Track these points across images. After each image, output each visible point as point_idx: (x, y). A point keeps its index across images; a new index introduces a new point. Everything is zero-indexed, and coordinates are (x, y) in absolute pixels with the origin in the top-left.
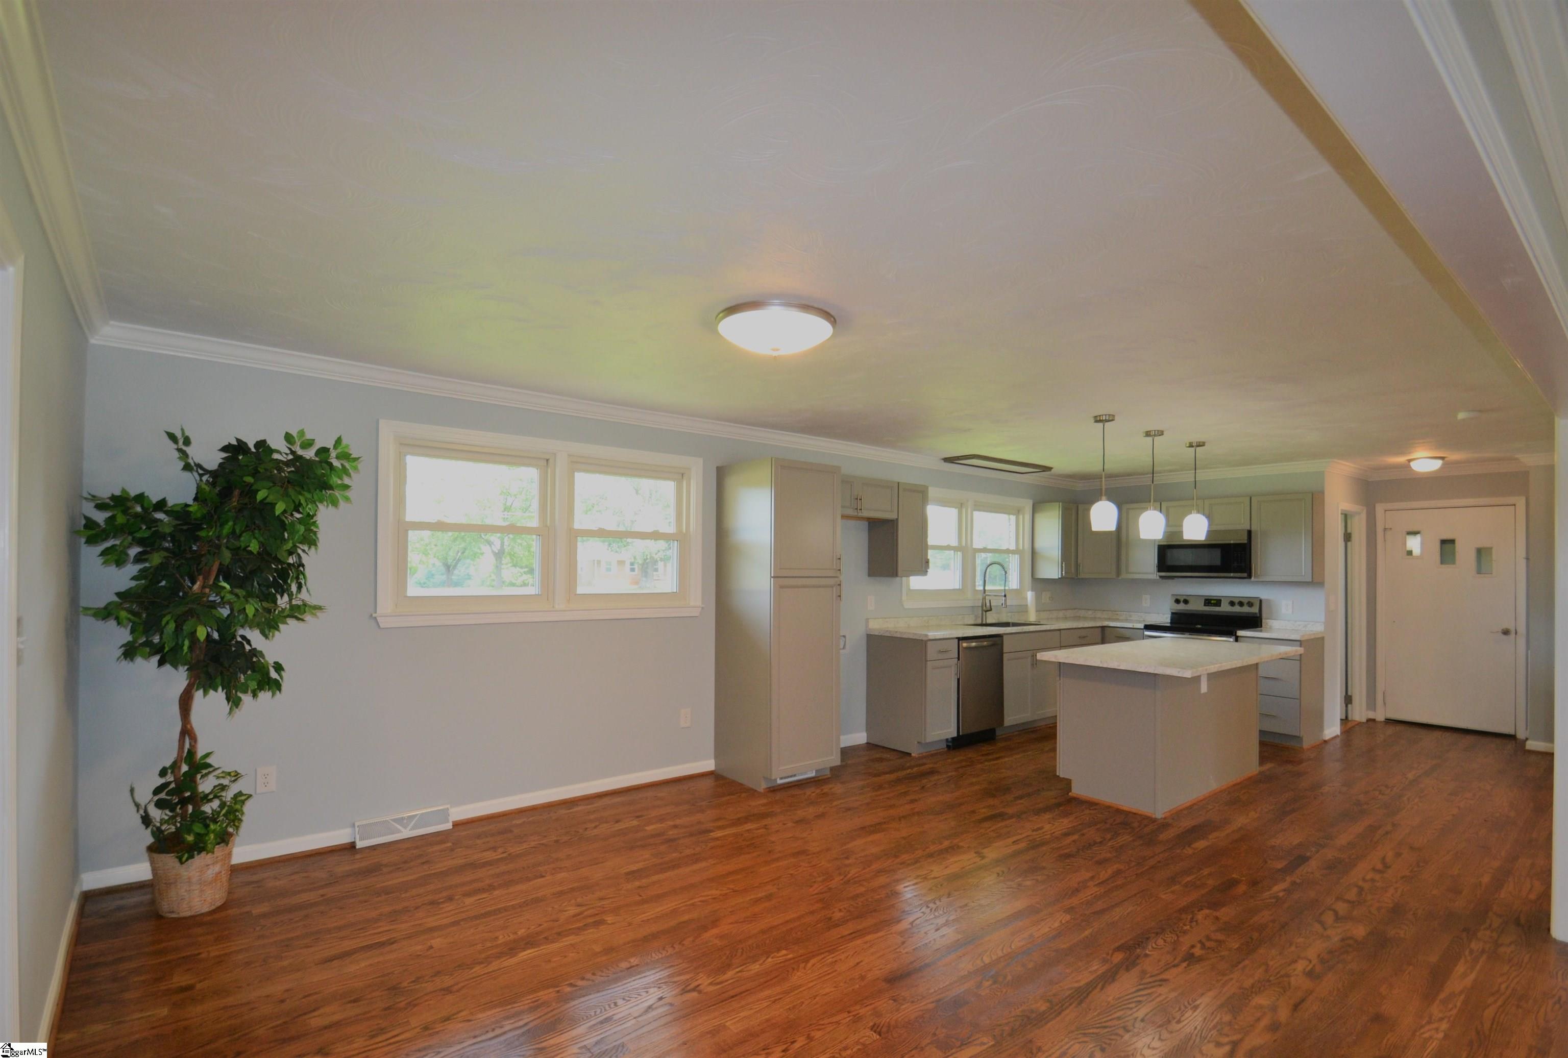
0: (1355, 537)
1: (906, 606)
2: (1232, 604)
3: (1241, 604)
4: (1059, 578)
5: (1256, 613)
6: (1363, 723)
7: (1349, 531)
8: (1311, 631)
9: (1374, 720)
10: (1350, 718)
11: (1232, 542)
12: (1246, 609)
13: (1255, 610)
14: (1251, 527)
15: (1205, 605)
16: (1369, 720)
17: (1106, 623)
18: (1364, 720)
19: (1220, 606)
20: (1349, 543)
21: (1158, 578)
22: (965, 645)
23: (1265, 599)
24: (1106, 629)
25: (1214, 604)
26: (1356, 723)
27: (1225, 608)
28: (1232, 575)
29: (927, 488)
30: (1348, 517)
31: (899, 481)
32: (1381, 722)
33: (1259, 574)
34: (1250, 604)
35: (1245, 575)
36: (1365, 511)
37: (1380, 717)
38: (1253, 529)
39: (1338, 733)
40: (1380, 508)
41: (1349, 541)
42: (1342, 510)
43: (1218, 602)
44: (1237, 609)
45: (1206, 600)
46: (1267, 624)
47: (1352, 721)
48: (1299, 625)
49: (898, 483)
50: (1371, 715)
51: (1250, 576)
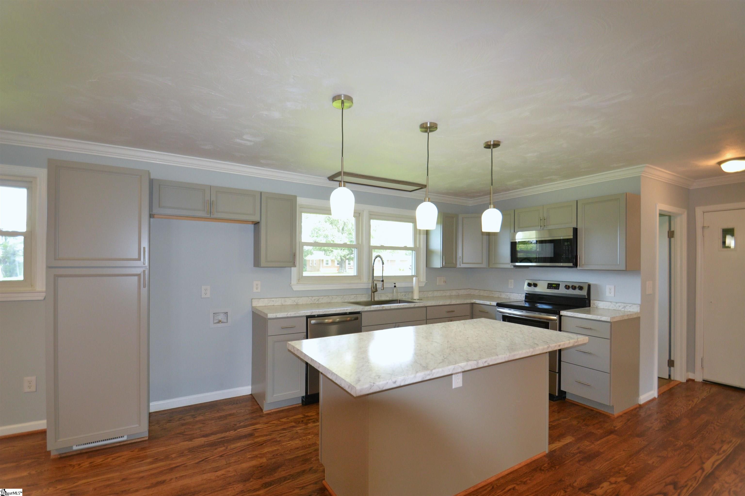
0: (677, 234)
1: (295, 289)
2: (567, 287)
3: (574, 288)
4: (441, 268)
5: (585, 296)
6: (683, 383)
7: (672, 229)
8: (630, 311)
9: (693, 381)
10: (672, 378)
11: (562, 238)
12: (577, 292)
13: (584, 293)
14: (577, 226)
15: (548, 288)
16: (689, 380)
17: (474, 301)
18: (684, 380)
19: (559, 289)
20: (672, 239)
21: (512, 267)
22: (313, 322)
23: (593, 284)
24: (474, 305)
25: (554, 287)
26: (677, 383)
27: (562, 291)
28: (562, 264)
29: (295, 197)
30: (672, 218)
31: (261, 190)
32: (699, 382)
33: (583, 263)
34: (581, 288)
35: (571, 264)
36: (686, 213)
37: (699, 378)
38: (578, 227)
39: (656, 395)
40: (699, 211)
41: (672, 237)
42: (660, 210)
43: (557, 286)
44: (571, 292)
45: (549, 284)
46: (594, 304)
47: (673, 380)
48: (620, 306)
49: (261, 193)
50: (691, 376)
51: (576, 265)
